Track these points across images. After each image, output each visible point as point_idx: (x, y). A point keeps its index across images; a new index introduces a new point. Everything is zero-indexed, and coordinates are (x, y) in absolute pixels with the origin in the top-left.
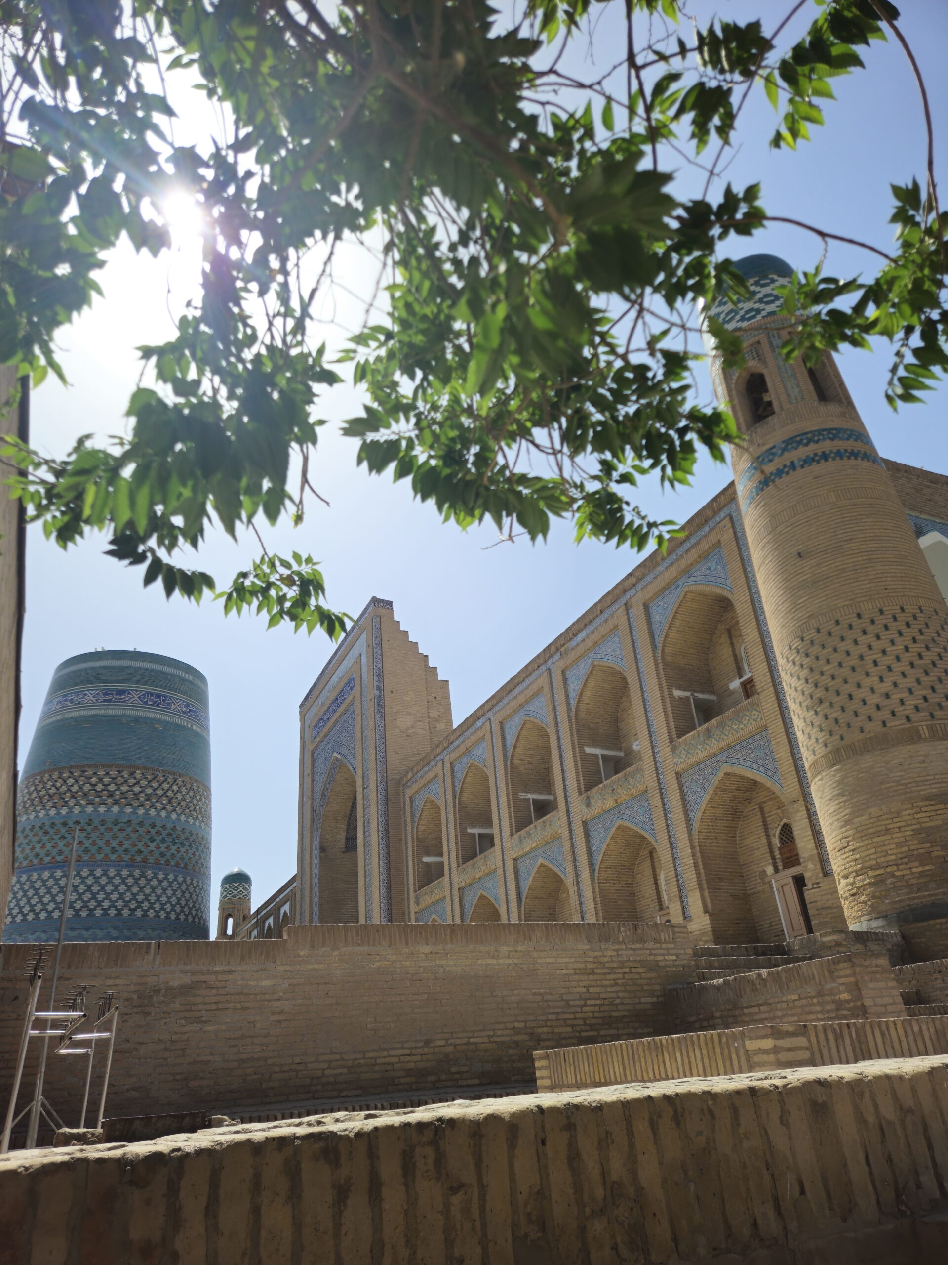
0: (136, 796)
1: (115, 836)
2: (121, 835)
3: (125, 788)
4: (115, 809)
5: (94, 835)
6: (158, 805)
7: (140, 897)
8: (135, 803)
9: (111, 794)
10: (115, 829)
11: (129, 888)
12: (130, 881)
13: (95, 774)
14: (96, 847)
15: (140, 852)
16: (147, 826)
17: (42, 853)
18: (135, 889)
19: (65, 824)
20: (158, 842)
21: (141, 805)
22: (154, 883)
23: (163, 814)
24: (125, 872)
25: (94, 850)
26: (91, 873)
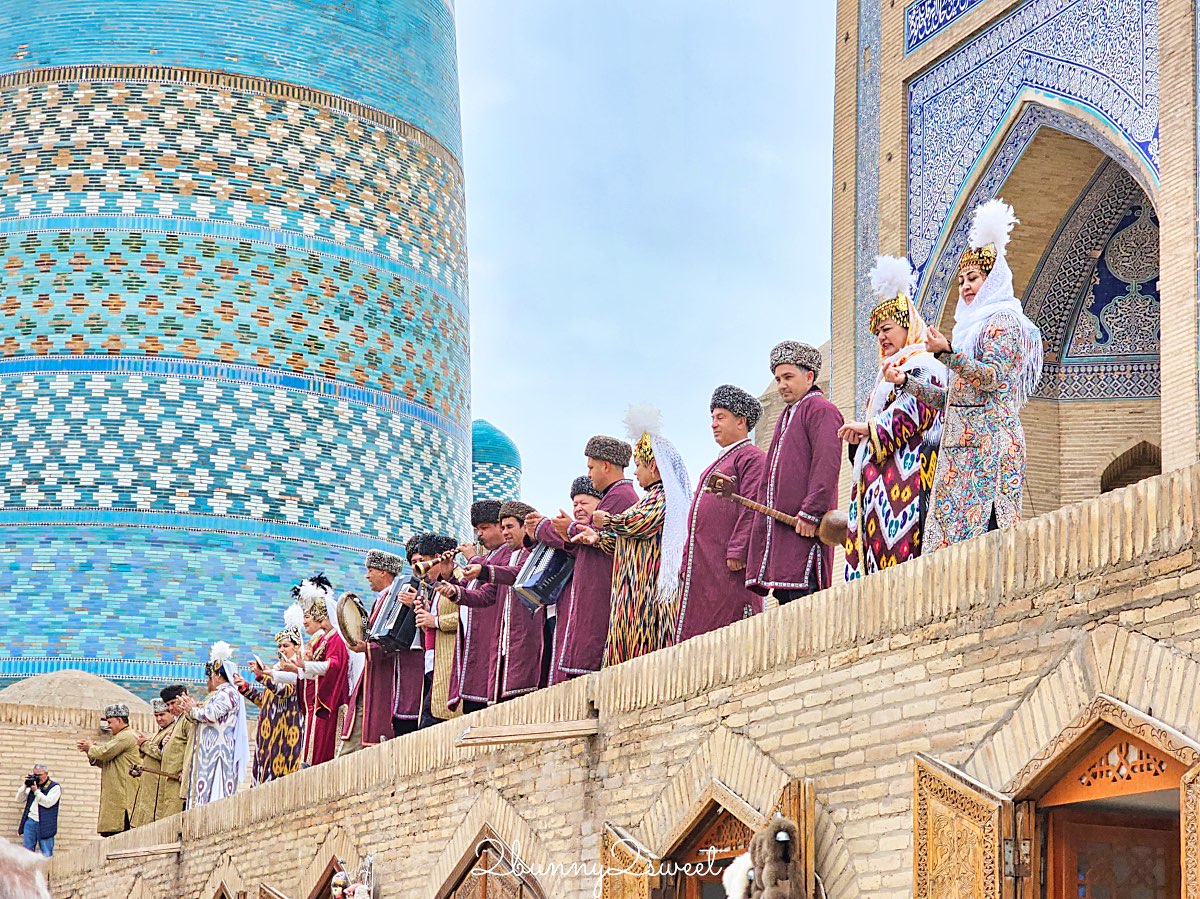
1: (245, 292)
5: (189, 283)
6: (352, 211)
7: (325, 475)
8: (293, 199)
9: (223, 165)
10: (245, 270)
11: (295, 443)
12: (295, 425)
13: (171, 99)
14: (196, 319)
15: (315, 345)
16: (328, 270)
17: (44, 322)
18: (311, 450)
19: (99, 241)
21: (309, 206)
22: (357, 437)
23: (368, 238)
24: (281, 399)
25: (190, 324)
26: (191, 392)
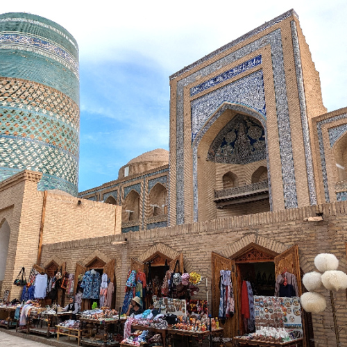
0: (55, 107)
1: (44, 127)
2: (48, 127)
3: (49, 100)
4: (44, 111)
5: (33, 123)
6: (65, 116)
7: (58, 166)
8: (55, 111)
9: (42, 102)
10: (45, 123)
11: (53, 159)
12: (53, 156)
13: (32, 87)
15: (57, 140)
16: (61, 126)
18: (56, 161)
20: (66, 137)
21: (58, 113)
22: (64, 160)
23: (68, 122)
24: (50, 149)
25: (33, 132)
26: (32, 145)
